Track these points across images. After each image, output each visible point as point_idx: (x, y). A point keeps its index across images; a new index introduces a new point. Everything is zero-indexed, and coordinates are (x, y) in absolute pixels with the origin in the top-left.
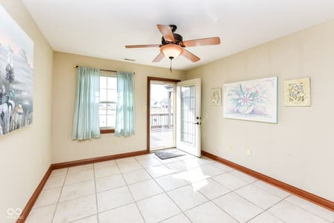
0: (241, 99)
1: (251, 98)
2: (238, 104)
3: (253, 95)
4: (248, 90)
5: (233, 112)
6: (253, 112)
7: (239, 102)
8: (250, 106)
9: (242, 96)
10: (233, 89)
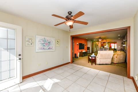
0: (45, 43)
1: (49, 44)
2: (44, 46)
3: (49, 42)
4: (47, 40)
5: (41, 49)
6: (49, 49)
7: (44, 44)
8: (48, 46)
9: (45, 42)
10: (41, 39)
